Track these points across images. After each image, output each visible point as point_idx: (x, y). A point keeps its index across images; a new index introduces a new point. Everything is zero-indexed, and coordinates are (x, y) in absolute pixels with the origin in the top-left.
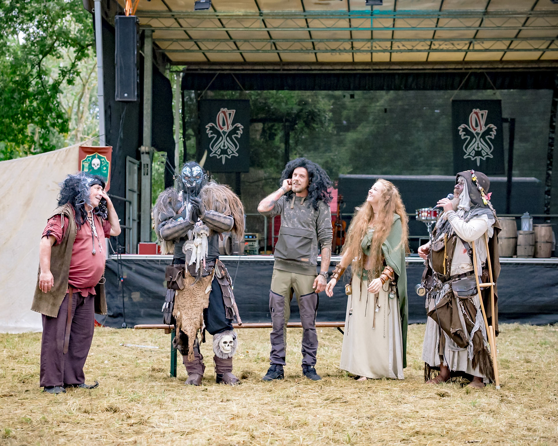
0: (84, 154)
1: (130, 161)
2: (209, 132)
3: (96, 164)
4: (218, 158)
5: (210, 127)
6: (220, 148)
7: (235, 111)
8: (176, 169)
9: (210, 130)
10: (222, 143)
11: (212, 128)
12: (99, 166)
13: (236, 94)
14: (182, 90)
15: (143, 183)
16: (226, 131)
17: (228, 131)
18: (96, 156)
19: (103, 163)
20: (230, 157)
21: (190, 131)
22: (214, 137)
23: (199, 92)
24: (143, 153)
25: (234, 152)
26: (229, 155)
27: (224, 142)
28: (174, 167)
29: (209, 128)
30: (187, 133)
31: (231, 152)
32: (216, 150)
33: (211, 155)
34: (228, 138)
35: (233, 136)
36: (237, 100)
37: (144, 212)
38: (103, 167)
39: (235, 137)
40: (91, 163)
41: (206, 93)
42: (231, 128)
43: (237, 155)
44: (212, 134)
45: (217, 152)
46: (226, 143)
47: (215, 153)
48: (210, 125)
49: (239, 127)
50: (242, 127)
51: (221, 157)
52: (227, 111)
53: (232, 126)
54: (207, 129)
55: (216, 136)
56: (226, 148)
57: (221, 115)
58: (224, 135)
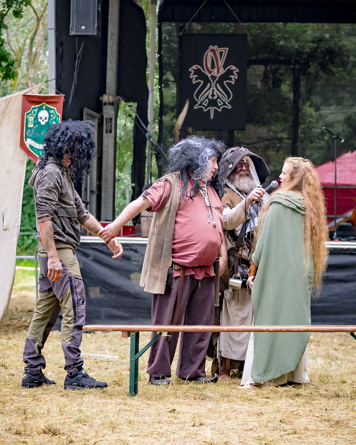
0: (28, 104)
1: (88, 114)
2: (193, 76)
3: (43, 118)
4: (205, 110)
5: (195, 70)
6: (207, 97)
7: (227, 49)
8: (149, 126)
9: (195, 74)
10: (211, 91)
11: (197, 72)
12: (47, 120)
13: (229, 27)
14: (158, 22)
15: (105, 143)
16: (216, 75)
17: (218, 76)
18: (44, 108)
19: (52, 116)
20: (220, 110)
21: (169, 76)
22: (200, 83)
23: (181, 24)
24: (105, 104)
25: (226, 103)
26: (219, 108)
27: (213, 91)
28: (146, 123)
29: (193, 71)
30: (164, 78)
31: (222, 103)
32: (202, 100)
33: (195, 107)
34: (218, 85)
35: (225, 82)
36: (232, 35)
37: (106, 181)
38: (52, 121)
39: (227, 83)
40: (37, 116)
41: (190, 26)
42: (222, 71)
43: (230, 107)
44: (196, 79)
45: (203, 104)
46: (216, 91)
47: (201, 105)
48: (194, 67)
49: (233, 70)
50: (238, 71)
51: (210, 110)
52: (218, 49)
53: (223, 70)
54: (191, 72)
55: (202, 82)
56: (215, 98)
57: (209, 55)
58: (214, 82)
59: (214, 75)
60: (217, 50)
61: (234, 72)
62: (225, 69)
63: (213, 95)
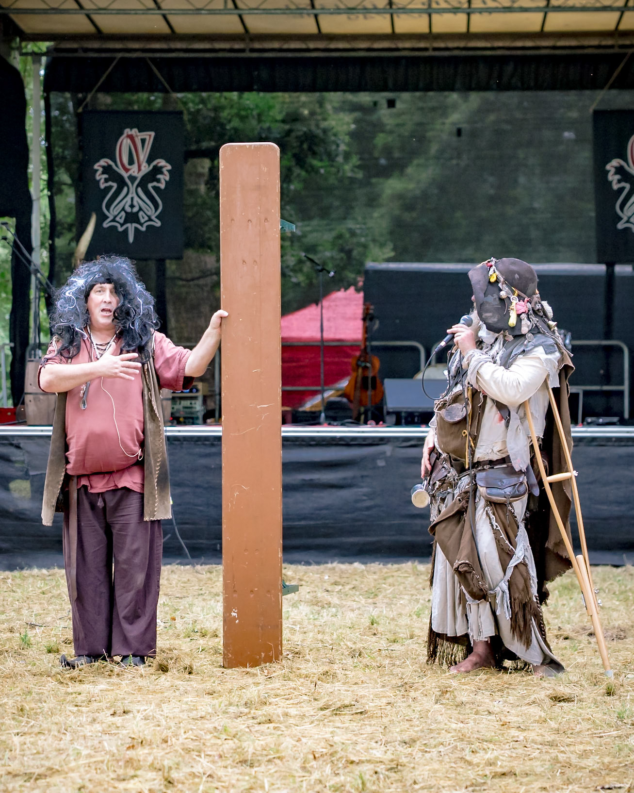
2: (100, 177)
4: (120, 229)
5: (103, 167)
7: (153, 134)
8: (34, 254)
9: (103, 173)
10: (128, 199)
11: (107, 170)
13: (156, 99)
14: (44, 91)
16: (135, 174)
17: (139, 176)
20: (144, 229)
21: (64, 177)
22: (111, 187)
23: (80, 95)
25: (153, 218)
26: (142, 225)
27: (132, 199)
28: (30, 249)
29: (101, 170)
30: (56, 179)
31: (146, 218)
32: (115, 213)
33: (106, 225)
34: (139, 189)
35: (150, 186)
36: (159, 112)
39: (154, 188)
41: (94, 98)
42: (146, 169)
43: (158, 224)
44: (106, 181)
45: (118, 219)
46: (136, 199)
47: (114, 220)
48: (103, 162)
49: (162, 167)
50: (169, 167)
51: (127, 229)
52: (138, 134)
53: (147, 165)
54: (97, 170)
55: (115, 185)
56: (135, 210)
57: (124, 143)
58: (133, 184)
59: (134, 174)
60: (137, 136)
61: (164, 170)
62: (149, 165)
63: (132, 206)
